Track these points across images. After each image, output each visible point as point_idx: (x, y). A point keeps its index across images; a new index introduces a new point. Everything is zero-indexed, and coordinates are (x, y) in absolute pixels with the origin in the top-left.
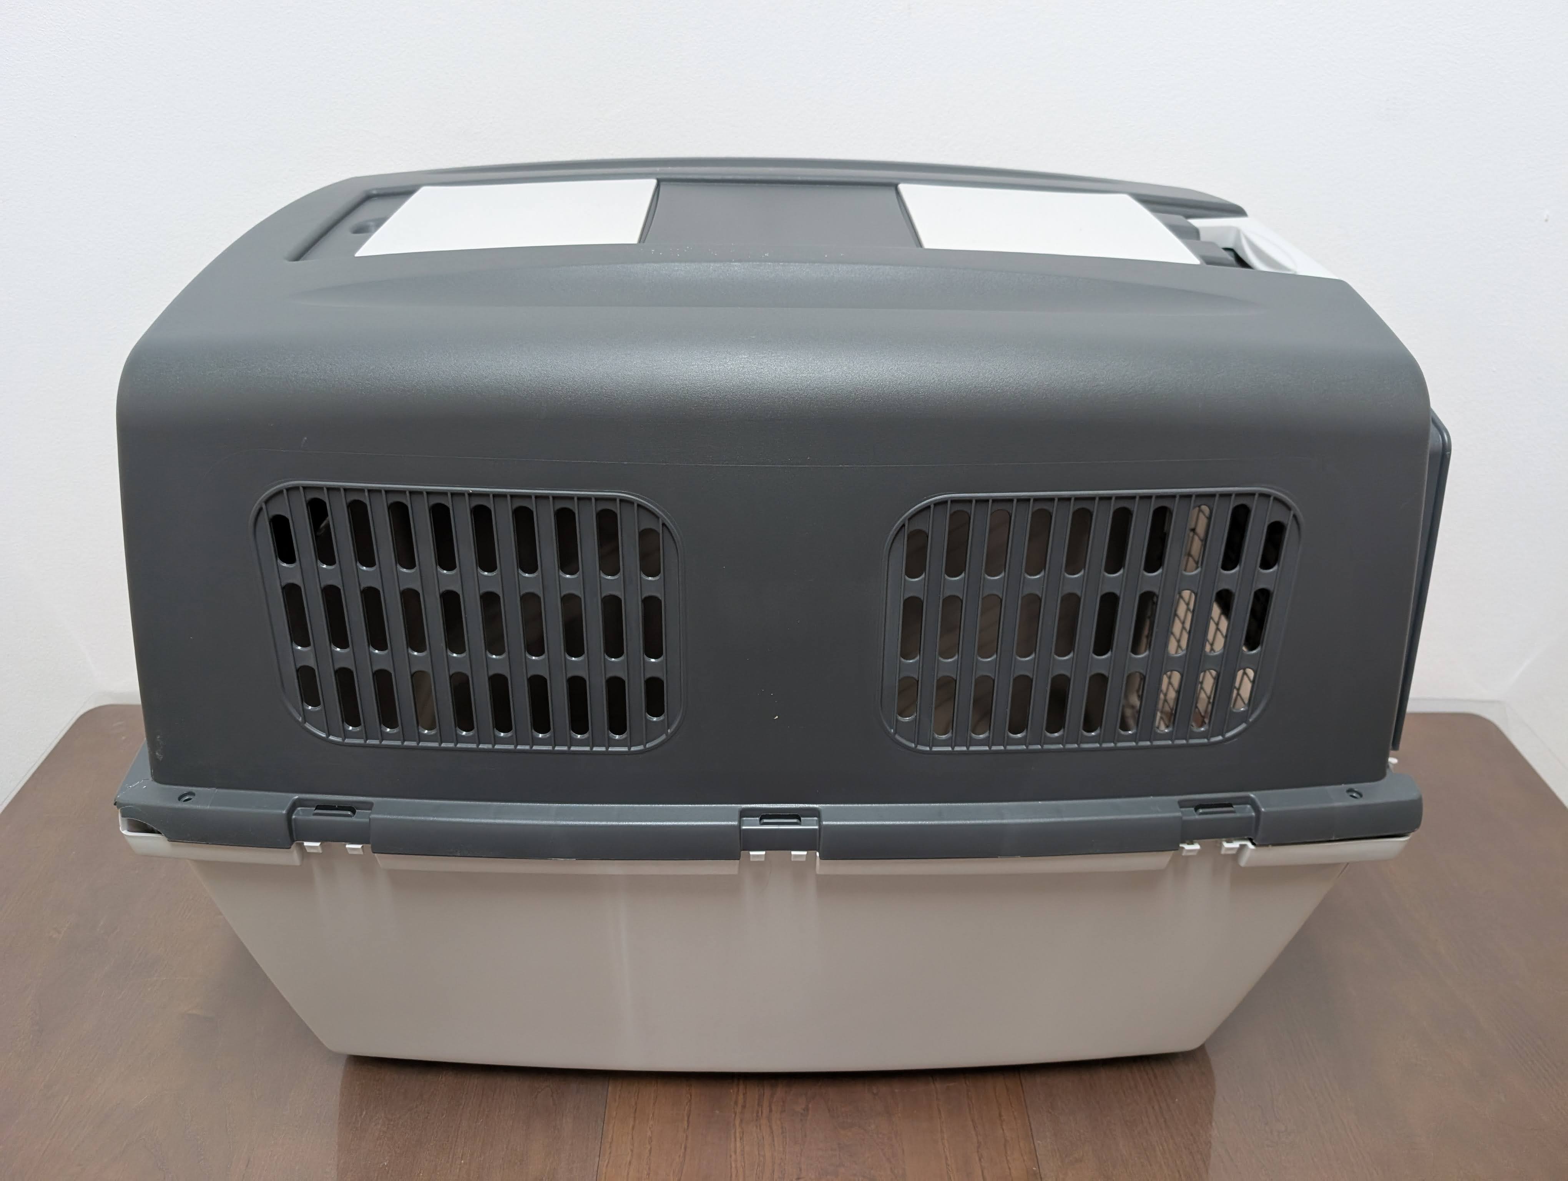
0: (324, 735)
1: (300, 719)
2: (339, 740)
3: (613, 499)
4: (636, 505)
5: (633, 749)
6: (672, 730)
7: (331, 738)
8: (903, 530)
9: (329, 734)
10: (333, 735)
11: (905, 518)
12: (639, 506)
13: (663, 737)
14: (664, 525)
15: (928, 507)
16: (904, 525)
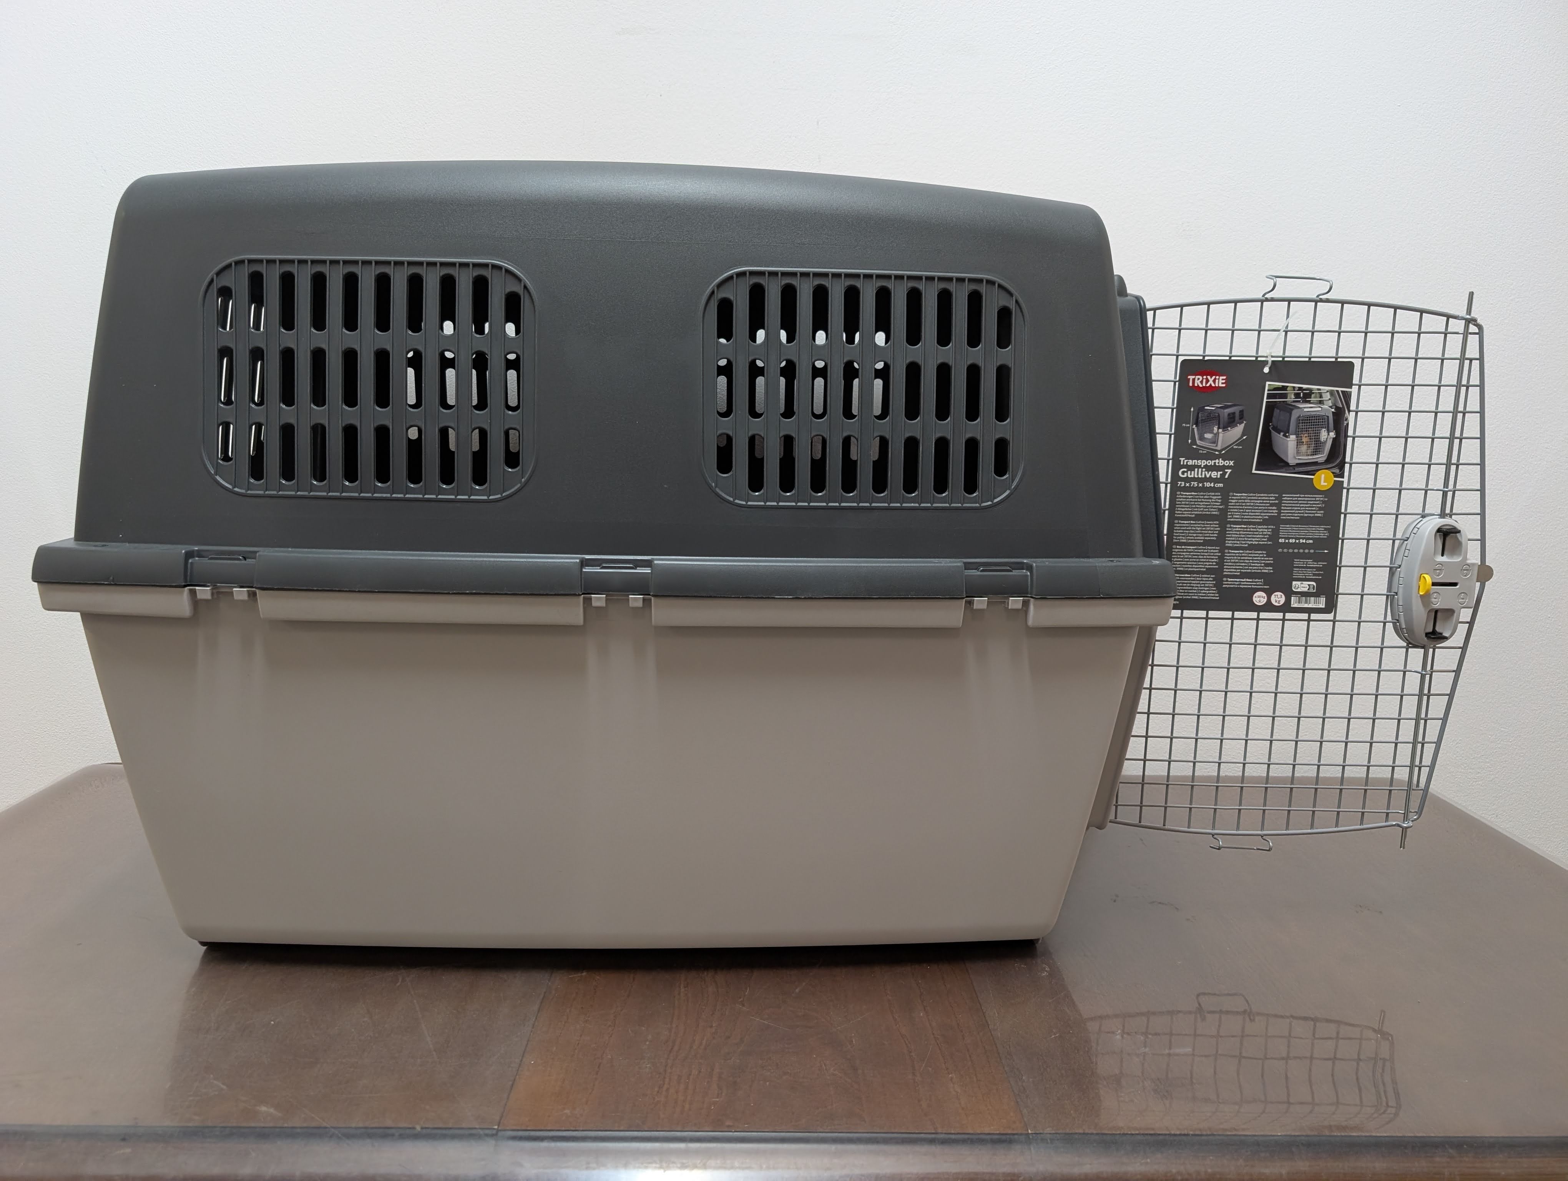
0: (230, 487)
1: (213, 473)
2: (243, 491)
3: (486, 265)
4: (503, 269)
5: (491, 497)
6: (526, 478)
7: (236, 489)
8: (713, 296)
9: (235, 488)
10: (237, 488)
11: (714, 286)
12: (508, 271)
13: (519, 485)
14: (525, 287)
15: (730, 278)
16: (713, 293)
